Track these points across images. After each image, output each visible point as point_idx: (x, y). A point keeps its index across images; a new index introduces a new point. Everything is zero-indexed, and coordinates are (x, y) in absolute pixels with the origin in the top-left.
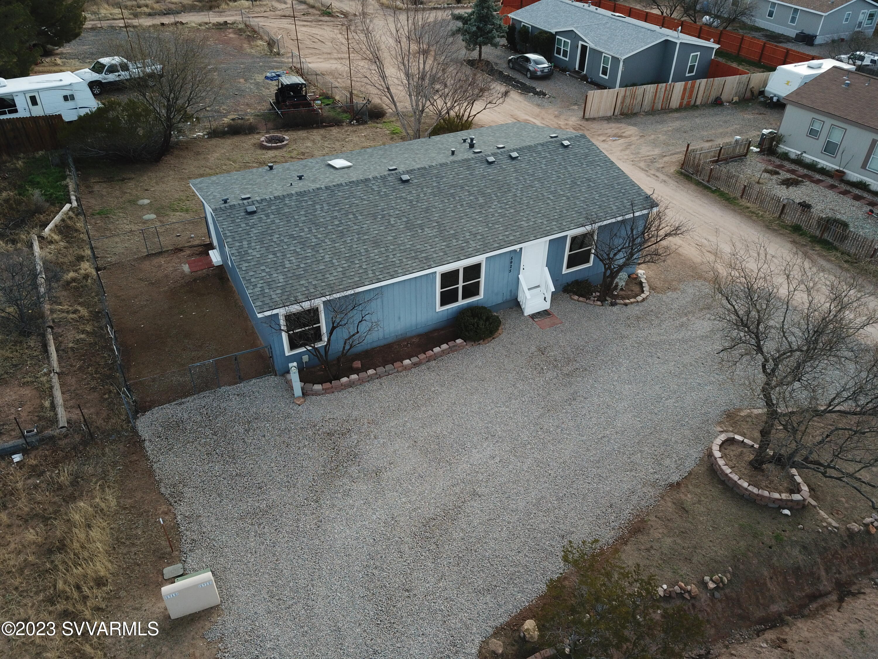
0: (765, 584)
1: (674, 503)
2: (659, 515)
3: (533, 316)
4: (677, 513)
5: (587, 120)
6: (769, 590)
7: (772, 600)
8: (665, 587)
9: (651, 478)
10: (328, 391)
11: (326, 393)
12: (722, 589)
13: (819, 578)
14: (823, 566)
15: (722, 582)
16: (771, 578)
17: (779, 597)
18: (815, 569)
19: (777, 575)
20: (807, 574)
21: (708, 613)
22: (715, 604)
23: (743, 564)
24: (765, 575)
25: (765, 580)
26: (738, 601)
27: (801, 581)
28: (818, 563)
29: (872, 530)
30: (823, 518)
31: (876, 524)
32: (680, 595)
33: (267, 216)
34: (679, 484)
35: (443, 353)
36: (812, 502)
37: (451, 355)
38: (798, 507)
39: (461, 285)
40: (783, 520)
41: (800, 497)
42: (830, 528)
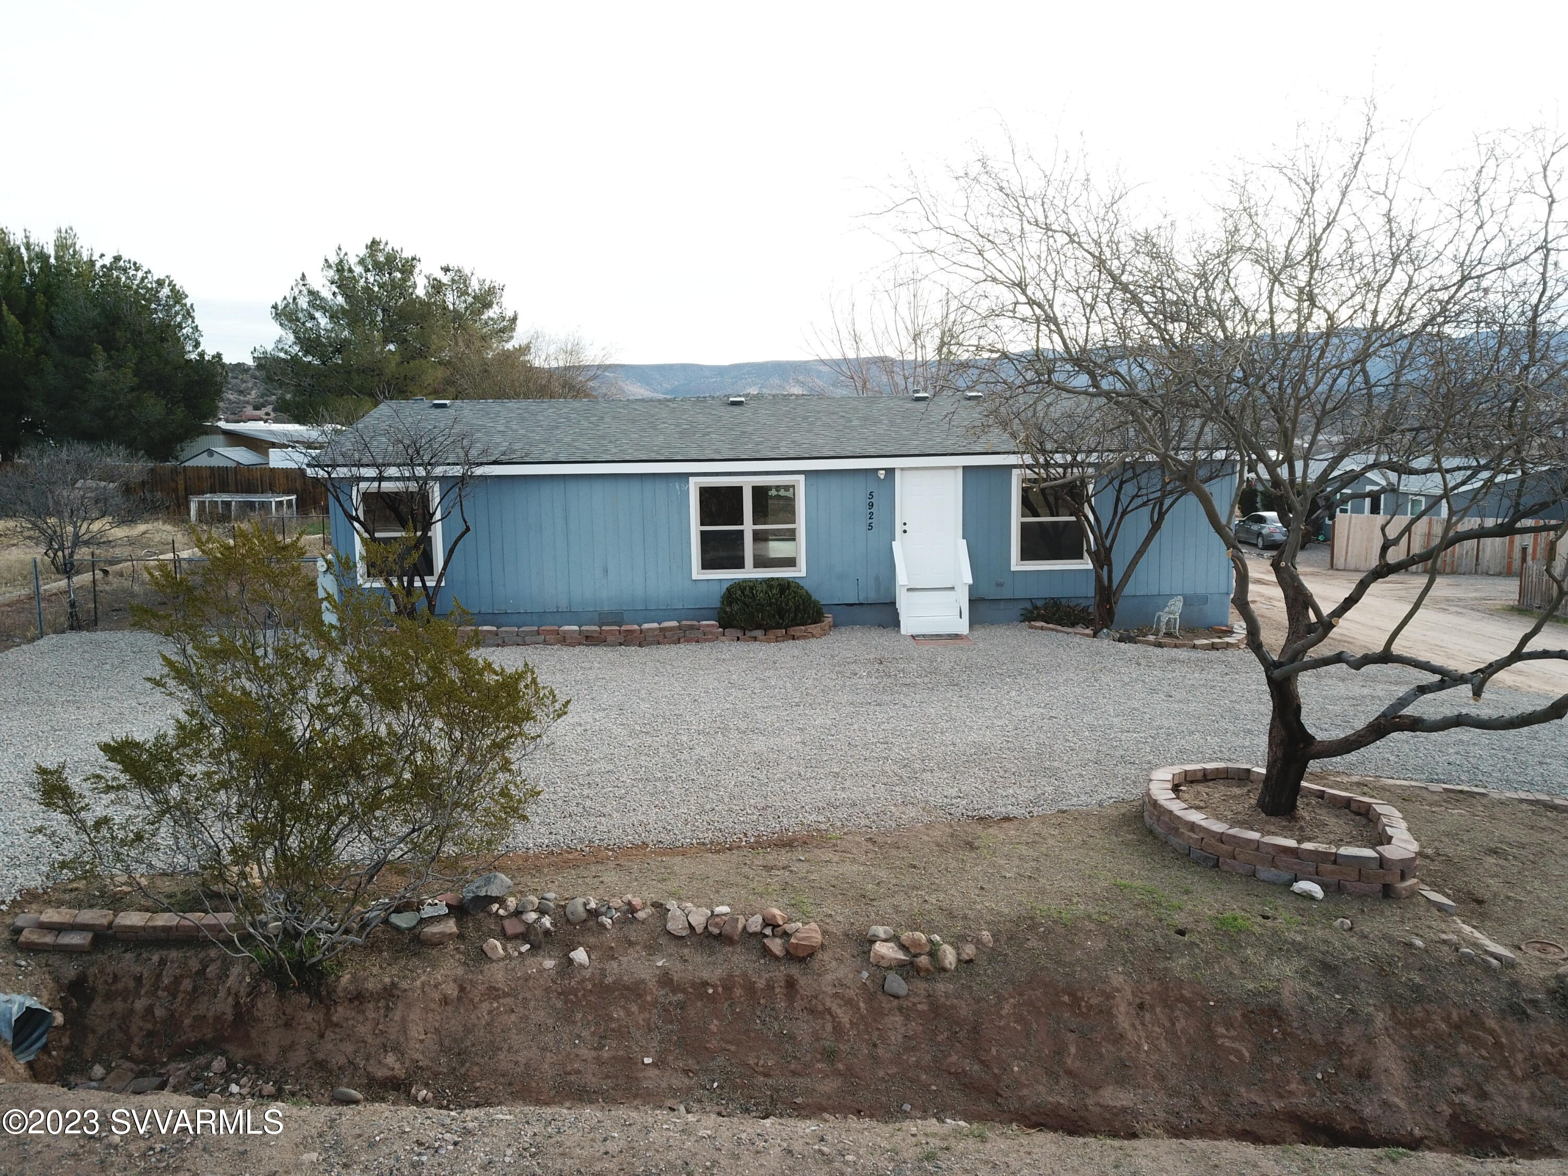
1: (952, 835)
4: (938, 845)
5: (1338, 570)
6: (1118, 1039)
8: (720, 911)
9: (937, 801)
12: (928, 976)
13: (1363, 1075)
14: (1402, 1048)
15: (933, 954)
16: (1141, 1006)
17: (1160, 1077)
18: (1349, 1036)
19: (1171, 1008)
20: (1313, 1045)
21: (838, 1029)
22: (878, 1013)
23: (1043, 938)
24: (1115, 983)
25: (1109, 997)
26: (975, 1029)
27: (1277, 1060)
28: (1369, 1020)
30: (1460, 932)
32: (755, 940)
33: (458, 411)
34: (1007, 819)
35: (663, 637)
36: (1438, 897)
37: (682, 646)
38: (1364, 887)
39: (748, 527)
40: (1285, 901)
41: (1368, 852)
42: (1468, 951)
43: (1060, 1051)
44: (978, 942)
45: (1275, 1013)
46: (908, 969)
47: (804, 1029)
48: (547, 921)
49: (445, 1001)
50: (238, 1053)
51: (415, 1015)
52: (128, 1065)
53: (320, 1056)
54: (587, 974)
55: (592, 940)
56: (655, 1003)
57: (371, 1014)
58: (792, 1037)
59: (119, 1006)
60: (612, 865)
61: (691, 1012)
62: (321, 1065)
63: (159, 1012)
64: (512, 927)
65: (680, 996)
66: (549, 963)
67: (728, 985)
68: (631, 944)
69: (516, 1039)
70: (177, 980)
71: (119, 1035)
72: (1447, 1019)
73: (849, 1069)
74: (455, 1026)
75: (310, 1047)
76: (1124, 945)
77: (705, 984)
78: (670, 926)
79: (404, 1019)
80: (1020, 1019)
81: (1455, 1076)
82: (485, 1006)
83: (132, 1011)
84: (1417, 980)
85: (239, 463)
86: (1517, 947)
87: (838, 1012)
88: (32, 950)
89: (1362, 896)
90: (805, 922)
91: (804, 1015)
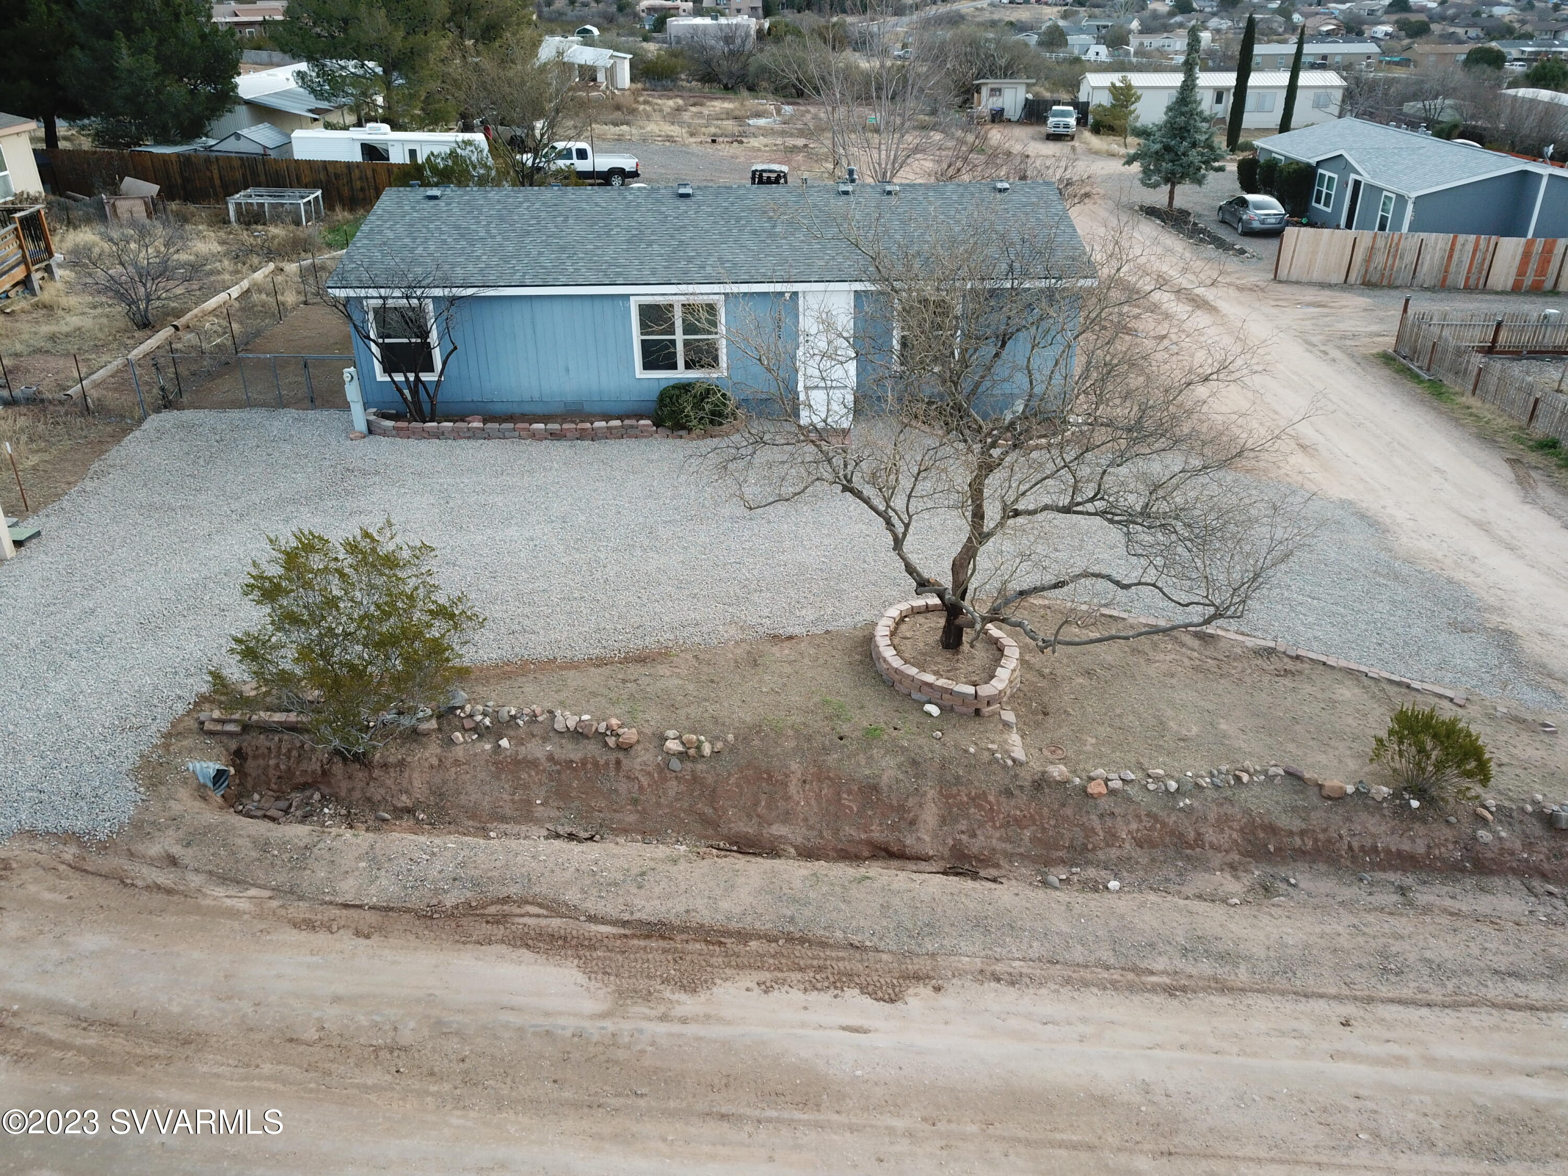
0: (785, 785)
1: (749, 652)
2: (701, 657)
4: (736, 662)
5: (1280, 282)
6: (788, 798)
7: (787, 817)
8: (586, 717)
9: (753, 620)
10: (402, 433)
11: (398, 435)
12: (694, 760)
13: (913, 823)
14: (940, 809)
15: (698, 748)
16: (804, 782)
17: (806, 820)
18: (911, 802)
19: (822, 782)
20: (891, 806)
21: (641, 788)
22: (664, 780)
23: (762, 740)
24: (792, 769)
25: (787, 776)
26: (714, 791)
27: (870, 813)
28: (924, 794)
29: (1095, 788)
30: (1005, 741)
31: (1116, 784)
32: (600, 736)
33: (448, 204)
34: (790, 638)
35: (610, 434)
36: (1009, 716)
37: (624, 441)
38: (964, 709)
39: (679, 337)
40: (914, 717)
41: (970, 690)
42: (999, 756)
43: (756, 804)
44: (726, 741)
45: (875, 788)
46: (683, 756)
47: (623, 787)
48: (487, 721)
49: (432, 767)
50: (326, 791)
51: (416, 775)
52: (271, 793)
53: (368, 795)
54: (508, 753)
55: (512, 733)
56: (544, 771)
57: (393, 775)
58: (616, 791)
59: (261, 762)
60: (531, 677)
61: (563, 776)
62: (369, 799)
63: (282, 767)
64: (468, 724)
65: (558, 767)
66: (488, 747)
67: (584, 762)
68: (534, 736)
69: (470, 788)
70: (289, 751)
71: (263, 777)
72: (968, 795)
73: (644, 809)
74: (437, 780)
75: (362, 789)
76: (806, 746)
77: (572, 761)
78: (556, 726)
79: (410, 777)
80: (738, 786)
81: (963, 825)
82: (453, 769)
83: (268, 766)
84: (962, 773)
85: (265, 147)
86: (1041, 750)
87: (642, 779)
88: (211, 733)
89: (962, 715)
90: (630, 727)
91: (624, 780)
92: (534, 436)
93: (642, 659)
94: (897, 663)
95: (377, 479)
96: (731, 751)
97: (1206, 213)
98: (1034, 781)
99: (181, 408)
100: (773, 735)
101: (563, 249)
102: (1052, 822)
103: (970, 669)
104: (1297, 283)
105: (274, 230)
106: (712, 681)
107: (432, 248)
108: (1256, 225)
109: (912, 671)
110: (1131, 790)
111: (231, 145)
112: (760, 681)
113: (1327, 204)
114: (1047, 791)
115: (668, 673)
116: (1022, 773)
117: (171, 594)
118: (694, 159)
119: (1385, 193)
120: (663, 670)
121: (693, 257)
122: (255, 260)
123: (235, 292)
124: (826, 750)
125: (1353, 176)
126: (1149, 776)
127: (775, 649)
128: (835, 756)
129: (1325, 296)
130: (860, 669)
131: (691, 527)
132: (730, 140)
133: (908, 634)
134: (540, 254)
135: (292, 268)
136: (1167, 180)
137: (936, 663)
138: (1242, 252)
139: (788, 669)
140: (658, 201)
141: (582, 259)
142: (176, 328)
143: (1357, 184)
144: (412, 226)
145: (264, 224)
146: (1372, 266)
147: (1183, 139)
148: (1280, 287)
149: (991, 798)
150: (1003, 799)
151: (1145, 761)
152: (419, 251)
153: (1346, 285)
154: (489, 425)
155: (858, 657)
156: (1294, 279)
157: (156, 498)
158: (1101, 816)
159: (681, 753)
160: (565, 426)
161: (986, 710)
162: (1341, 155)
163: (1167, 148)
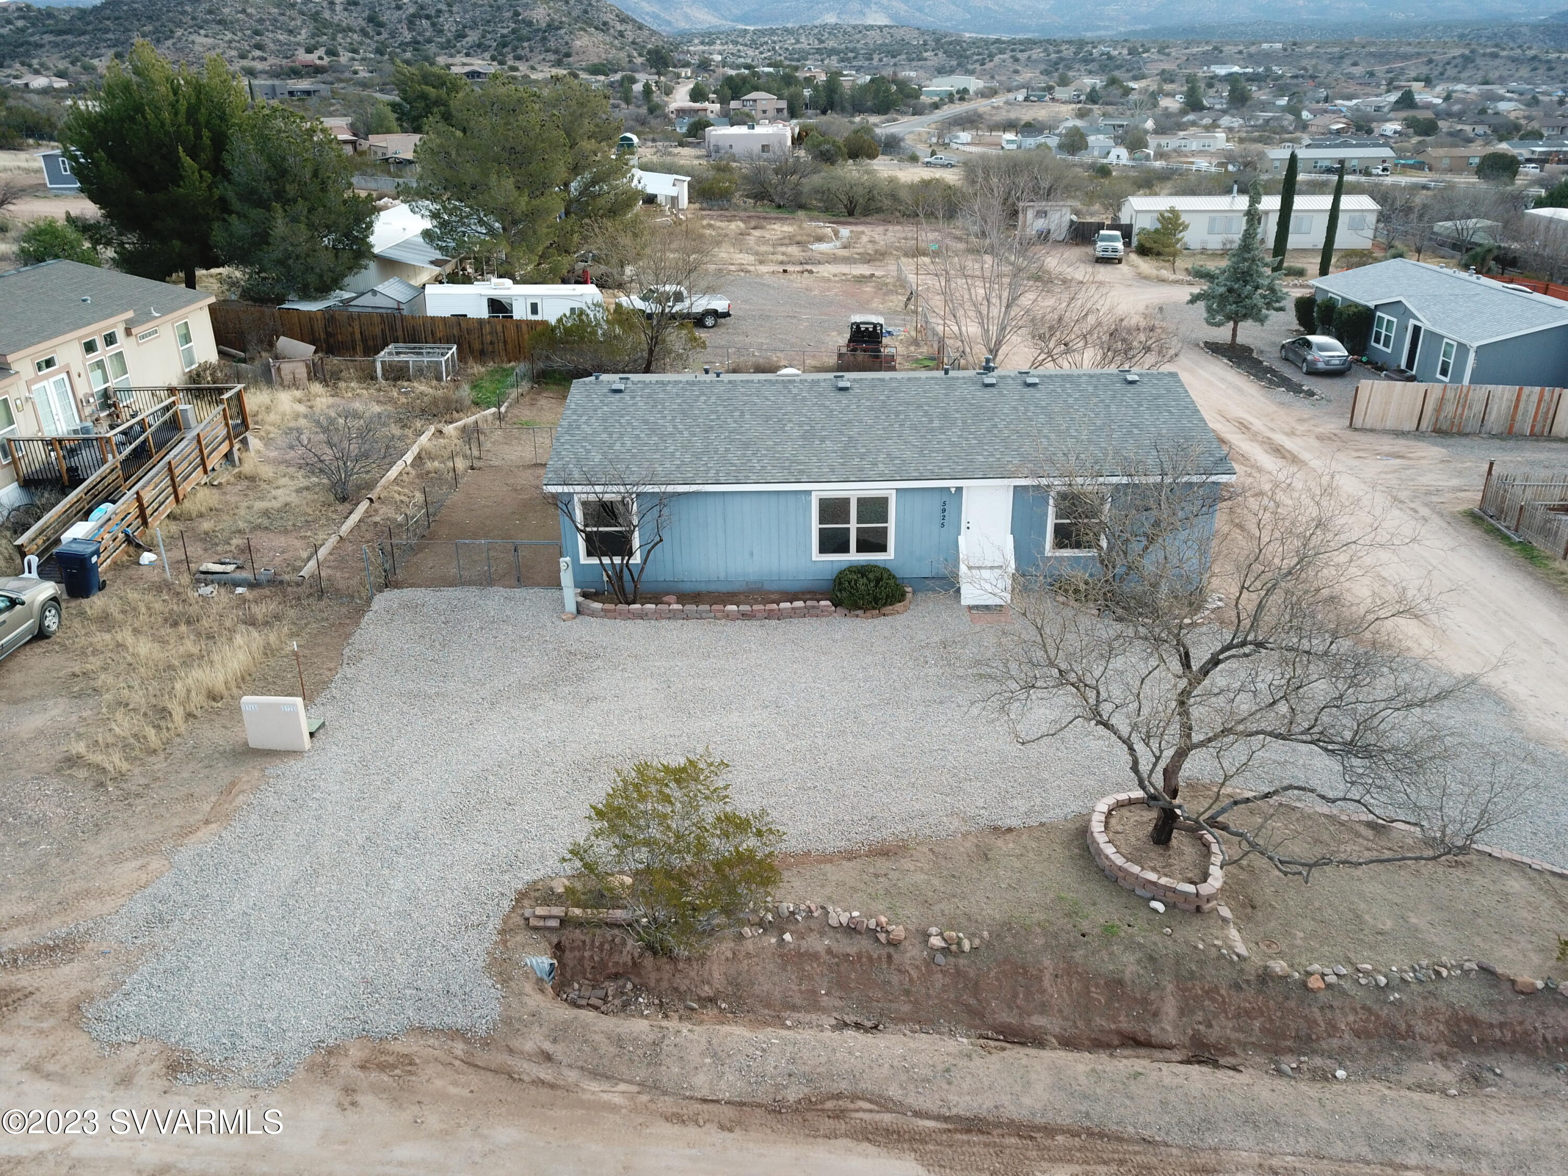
0: (1040, 979)
1: (977, 846)
2: (936, 849)
3: (971, 608)
4: (969, 856)
5: (1356, 429)
6: (1043, 992)
7: (1043, 1009)
8: (855, 914)
9: (971, 811)
10: (609, 614)
11: (605, 616)
12: (956, 955)
13: (1155, 1014)
14: (1178, 1001)
15: (959, 944)
16: (1056, 976)
17: (1060, 1011)
18: (1153, 996)
19: (1071, 977)
20: (1135, 999)
21: (911, 980)
22: (930, 972)
23: (1014, 937)
24: (1046, 964)
25: (1041, 971)
26: (976, 984)
27: (1116, 1005)
28: (1164, 989)
29: (1315, 983)
30: (1227, 937)
31: (1332, 979)
32: (872, 933)
33: (633, 398)
34: (1010, 830)
35: (794, 613)
36: (1225, 912)
37: (806, 620)
38: (1186, 907)
39: (853, 526)
40: (1143, 913)
41: (1191, 889)
42: (1225, 951)
43: (1015, 996)
44: (982, 938)
45: (1120, 982)
46: (946, 951)
47: (895, 979)
48: (770, 917)
49: (727, 959)
50: (637, 981)
51: (715, 967)
52: (587, 982)
53: (675, 985)
54: (792, 947)
55: (792, 928)
56: (825, 963)
57: (695, 967)
58: (889, 982)
59: (577, 953)
61: (842, 968)
62: (676, 989)
63: (596, 958)
64: (754, 918)
65: (837, 960)
66: (773, 940)
67: (859, 956)
68: (811, 930)
69: (761, 979)
70: (602, 944)
71: (579, 967)
72: (1202, 989)
73: (916, 1000)
74: (732, 971)
75: (669, 980)
76: (1054, 943)
77: (848, 955)
78: (830, 922)
79: (710, 969)
80: (998, 979)
81: (1199, 1016)
82: (746, 962)
83: (583, 957)
84: (1194, 968)
85: (399, 302)
86: (1257, 944)
87: (912, 972)
88: (536, 929)
89: (1184, 911)
90: (897, 924)
91: (895, 972)
92: (728, 616)
93: (883, 852)
94: (1119, 861)
95: (599, 663)
96: (987, 947)
97: (1267, 349)
98: (1258, 976)
99: (397, 585)
100: (1023, 933)
101: (746, 445)
102: (1279, 1014)
103: (1183, 864)
104: (1372, 430)
105: (421, 387)
106: (953, 876)
107: (629, 443)
108: (1321, 365)
109: (1136, 869)
110: (1346, 985)
111: (367, 300)
112: (996, 877)
113: (1386, 344)
114: (1271, 984)
115: (912, 868)
116: (1246, 966)
117: (460, 789)
118: (771, 292)
119: (1445, 340)
120: (907, 864)
121: (864, 454)
122: (418, 424)
123: (409, 457)
124: (1072, 947)
125: (1412, 322)
126: (1359, 971)
127: (1000, 842)
128: (1081, 952)
129: (1401, 445)
130: (1081, 862)
131: (890, 712)
132: (799, 268)
133: (1120, 828)
134: (727, 450)
135: (450, 429)
136: (1229, 318)
137: (1151, 859)
138: (1311, 394)
139: (1017, 864)
140: (821, 394)
141: (765, 455)
142: (371, 500)
143: (1417, 329)
144: (605, 420)
145: (409, 380)
146: (1443, 415)
147: (1246, 283)
148: (1357, 436)
149: (1223, 992)
150: (1233, 992)
151: (1352, 955)
152: (618, 446)
153: (1417, 433)
154: (688, 607)
155: (1076, 851)
156: (1368, 426)
157: (412, 686)
158: (1322, 1009)
159: (943, 948)
160: (755, 607)
161: (1207, 907)
162: (1400, 302)
163: (1230, 290)
